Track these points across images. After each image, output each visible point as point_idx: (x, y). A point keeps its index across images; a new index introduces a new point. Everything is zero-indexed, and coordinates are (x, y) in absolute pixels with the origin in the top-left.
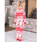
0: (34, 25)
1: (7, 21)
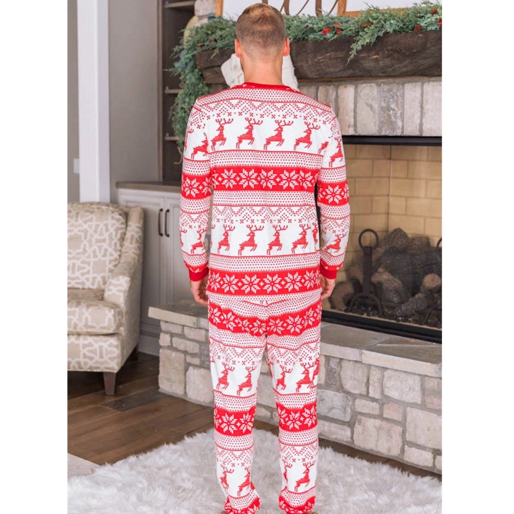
0: (367, 396)
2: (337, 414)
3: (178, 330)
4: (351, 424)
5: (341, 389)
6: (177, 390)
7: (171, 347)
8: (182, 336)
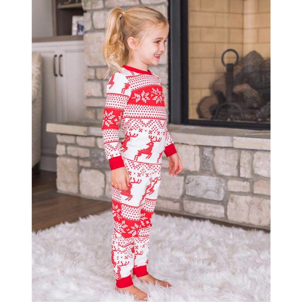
0: (239, 177)
1: (42, 155)
2: (211, 195)
3: (71, 140)
4: (224, 203)
5: (214, 173)
6: (72, 190)
7: (66, 155)
8: (75, 145)
